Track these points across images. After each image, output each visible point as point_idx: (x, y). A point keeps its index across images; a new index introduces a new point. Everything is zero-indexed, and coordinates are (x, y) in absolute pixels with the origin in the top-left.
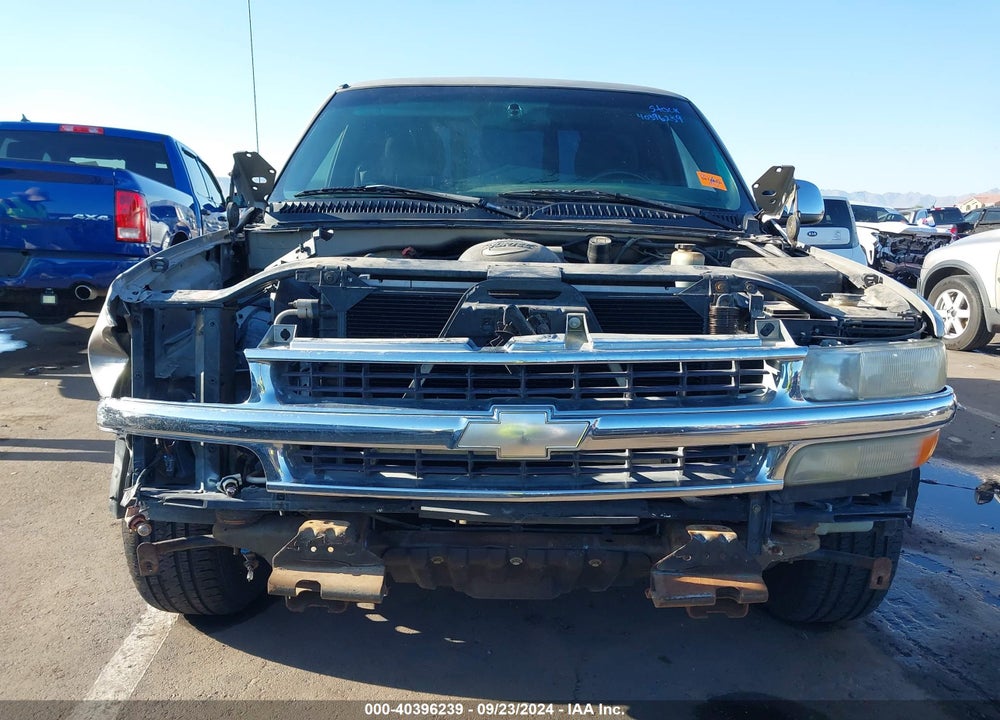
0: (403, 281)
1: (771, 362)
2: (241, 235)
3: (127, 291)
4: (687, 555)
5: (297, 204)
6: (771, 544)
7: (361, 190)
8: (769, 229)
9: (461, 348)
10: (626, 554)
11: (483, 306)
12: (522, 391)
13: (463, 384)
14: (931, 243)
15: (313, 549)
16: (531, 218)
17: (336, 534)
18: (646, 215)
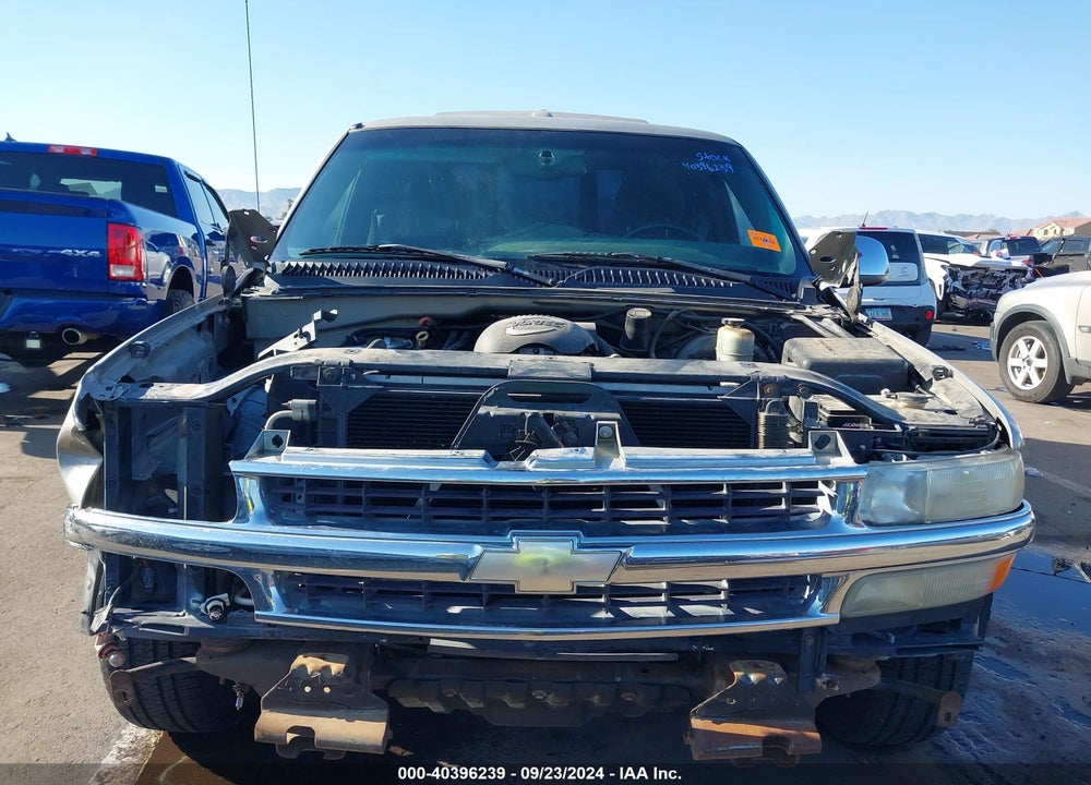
0: (414, 377)
1: (827, 483)
2: (238, 300)
3: (99, 386)
4: (732, 697)
5: (302, 264)
6: (825, 677)
7: (374, 252)
8: (828, 298)
9: (475, 465)
10: (663, 687)
11: (503, 411)
12: (544, 513)
13: (479, 504)
14: (1005, 277)
15: (307, 689)
16: (563, 285)
17: (333, 673)
18: (691, 283)
